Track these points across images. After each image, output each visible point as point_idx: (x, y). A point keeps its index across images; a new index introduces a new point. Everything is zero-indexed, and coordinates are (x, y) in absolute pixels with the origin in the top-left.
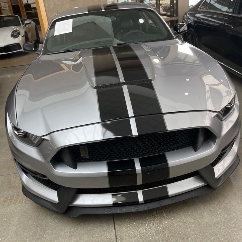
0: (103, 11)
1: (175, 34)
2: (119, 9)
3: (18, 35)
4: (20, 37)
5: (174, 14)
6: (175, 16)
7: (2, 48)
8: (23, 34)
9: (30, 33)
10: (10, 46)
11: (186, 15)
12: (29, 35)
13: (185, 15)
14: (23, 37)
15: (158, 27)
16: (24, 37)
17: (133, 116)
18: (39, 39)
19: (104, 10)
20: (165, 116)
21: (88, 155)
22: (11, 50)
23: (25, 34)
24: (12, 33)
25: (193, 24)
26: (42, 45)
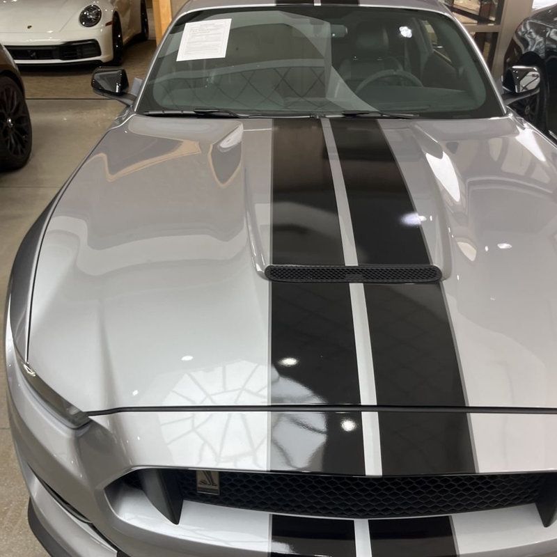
0: (315, 5)
1: (505, 96)
2: (361, 5)
3: (97, 21)
4: (101, 24)
5: (489, 15)
6: (491, 22)
7: (55, 48)
8: (110, 19)
9: (128, 13)
10: (74, 44)
11: (525, 27)
12: (124, 20)
13: (521, 24)
14: (107, 24)
15: (461, 70)
16: (110, 26)
17: (376, 404)
18: (147, 31)
19: (320, 5)
20: (474, 418)
21: (217, 488)
22: (76, 54)
23: (113, 19)
24: (83, 12)
25: (542, 55)
26: (141, 81)
